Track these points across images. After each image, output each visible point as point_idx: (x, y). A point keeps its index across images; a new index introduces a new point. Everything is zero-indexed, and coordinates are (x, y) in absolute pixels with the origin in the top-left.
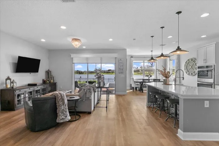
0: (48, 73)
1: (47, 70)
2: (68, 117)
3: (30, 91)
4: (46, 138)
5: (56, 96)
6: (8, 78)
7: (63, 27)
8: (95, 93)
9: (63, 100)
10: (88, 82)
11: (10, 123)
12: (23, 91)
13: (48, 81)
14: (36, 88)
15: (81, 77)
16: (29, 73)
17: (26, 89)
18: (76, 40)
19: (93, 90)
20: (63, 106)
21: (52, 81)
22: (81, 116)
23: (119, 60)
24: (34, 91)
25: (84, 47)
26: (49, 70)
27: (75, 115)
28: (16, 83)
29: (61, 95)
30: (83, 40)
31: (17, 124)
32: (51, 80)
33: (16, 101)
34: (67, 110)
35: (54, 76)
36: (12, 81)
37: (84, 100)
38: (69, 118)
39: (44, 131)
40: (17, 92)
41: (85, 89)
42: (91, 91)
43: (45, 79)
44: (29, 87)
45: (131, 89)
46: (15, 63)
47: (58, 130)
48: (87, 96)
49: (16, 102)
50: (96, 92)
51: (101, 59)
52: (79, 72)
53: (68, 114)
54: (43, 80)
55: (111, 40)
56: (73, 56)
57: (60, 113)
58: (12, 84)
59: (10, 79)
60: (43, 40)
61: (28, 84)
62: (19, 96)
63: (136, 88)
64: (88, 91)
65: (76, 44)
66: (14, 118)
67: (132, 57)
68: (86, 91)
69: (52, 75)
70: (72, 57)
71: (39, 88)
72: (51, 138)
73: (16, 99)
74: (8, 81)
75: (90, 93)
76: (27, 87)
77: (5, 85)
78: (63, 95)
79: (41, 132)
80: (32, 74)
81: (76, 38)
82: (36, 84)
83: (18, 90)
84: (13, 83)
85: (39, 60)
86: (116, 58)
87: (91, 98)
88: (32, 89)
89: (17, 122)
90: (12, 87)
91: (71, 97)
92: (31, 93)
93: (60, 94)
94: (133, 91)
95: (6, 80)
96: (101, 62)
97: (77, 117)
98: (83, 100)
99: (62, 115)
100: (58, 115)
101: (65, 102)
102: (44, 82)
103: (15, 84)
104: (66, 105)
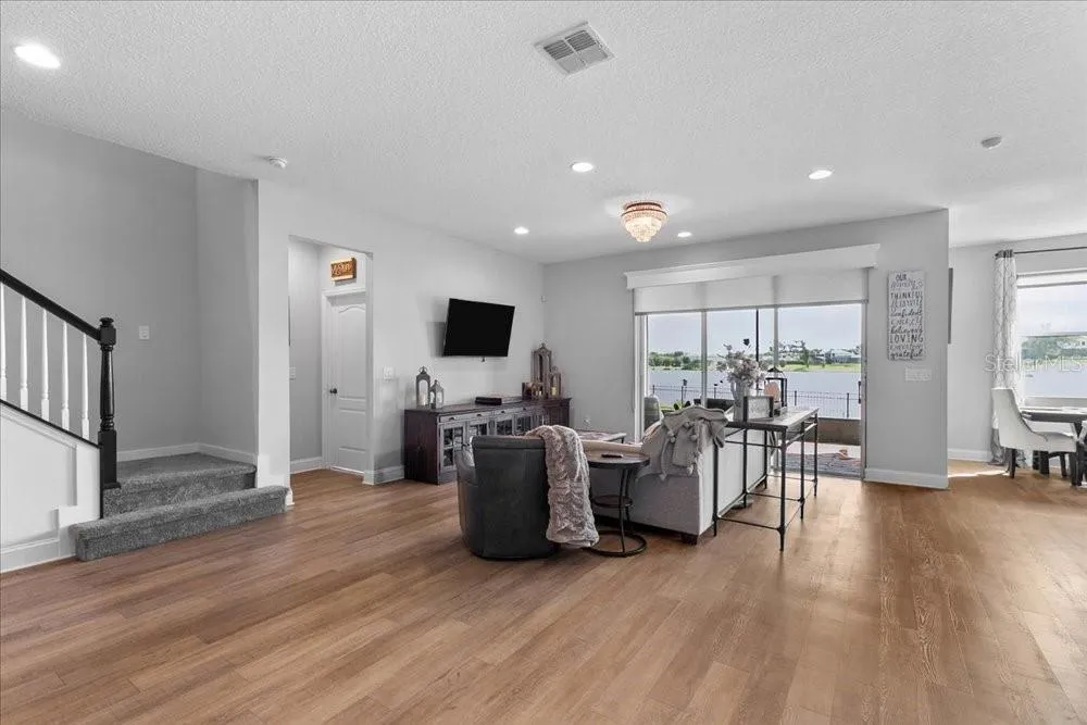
0: (541, 357)
1: (538, 346)
2: (586, 528)
3: (478, 422)
4: (513, 586)
5: (545, 438)
6: (423, 376)
7: (582, 167)
8: (720, 449)
9: (570, 458)
10: (703, 402)
11: (422, 517)
12: (459, 421)
13: (541, 389)
14: (499, 415)
15: (685, 382)
16: (480, 359)
17: (469, 416)
18: (639, 207)
19: (711, 432)
20: (568, 481)
21: (554, 390)
22: (648, 545)
23: (893, 279)
24: (492, 422)
25: (684, 235)
26: (543, 347)
27: (619, 534)
28: (442, 391)
29: (564, 438)
30: (673, 205)
31: (438, 524)
32: (552, 385)
33: (442, 453)
34: (587, 502)
35: (560, 371)
36: (432, 384)
37: (663, 477)
38: (591, 534)
39: (506, 564)
40: (444, 424)
41: (668, 426)
42: (695, 437)
43: (530, 385)
44: (480, 407)
45: (994, 463)
46: (441, 323)
47: (554, 571)
48: (678, 459)
49: (442, 457)
50: (722, 446)
51: (776, 282)
52: (686, 360)
53: (591, 519)
54: (523, 385)
55: (820, 174)
56: (634, 280)
57: (559, 508)
58: (432, 394)
59: (428, 378)
60: (521, 231)
61: (477, 398)
62: (450, 435)
63: (1042, 460)
64: (683, 435)
65: (643, 228)
66: (435, 505)
67: (1007, 254)
68: (671, 433)
69: (554, 368)
70: (630, 286)
71: (508, 414)
72: (527, 591)
73: (442, 448)
74: (423, 383)
75: (691, 445)
76: (474, 407)
77: (414, 398)
78: (568, 440)
79: (501, 565)
80: (489, 361)
81: (642, 199)
82: (500, 399)
83: (446, 414)
84: (434, 391)
85: (511, 310)
86: (867, 270)
87: (695, 470)
88: (486, 416)
89: (440, 520)
90: (433, 406)
91: (606, 453)
92: (483, 428)
93: (560, 433)
94: (1012, 476)
95: (419, 379)
96: (775, 298)
97: (631, 545)
98: (656, 475)
99: (564, 516)
100: (551, 512)
101: (579, 467)
102: (527, 394)
103: (439, 395)
104: (579, 480)
